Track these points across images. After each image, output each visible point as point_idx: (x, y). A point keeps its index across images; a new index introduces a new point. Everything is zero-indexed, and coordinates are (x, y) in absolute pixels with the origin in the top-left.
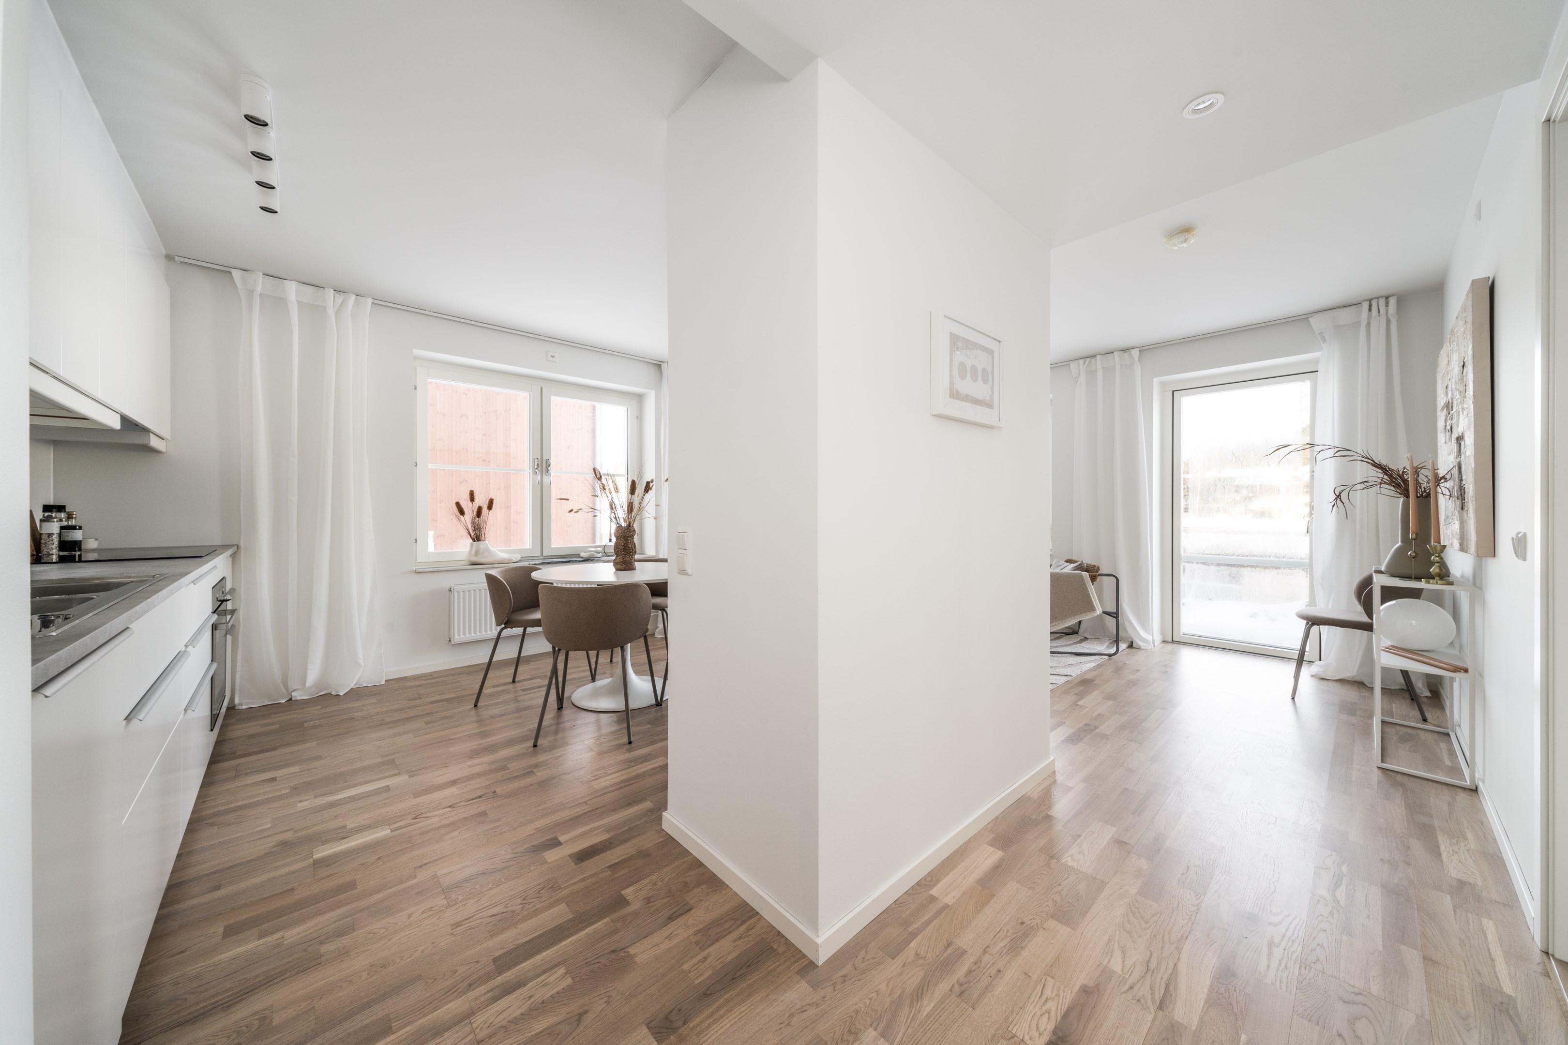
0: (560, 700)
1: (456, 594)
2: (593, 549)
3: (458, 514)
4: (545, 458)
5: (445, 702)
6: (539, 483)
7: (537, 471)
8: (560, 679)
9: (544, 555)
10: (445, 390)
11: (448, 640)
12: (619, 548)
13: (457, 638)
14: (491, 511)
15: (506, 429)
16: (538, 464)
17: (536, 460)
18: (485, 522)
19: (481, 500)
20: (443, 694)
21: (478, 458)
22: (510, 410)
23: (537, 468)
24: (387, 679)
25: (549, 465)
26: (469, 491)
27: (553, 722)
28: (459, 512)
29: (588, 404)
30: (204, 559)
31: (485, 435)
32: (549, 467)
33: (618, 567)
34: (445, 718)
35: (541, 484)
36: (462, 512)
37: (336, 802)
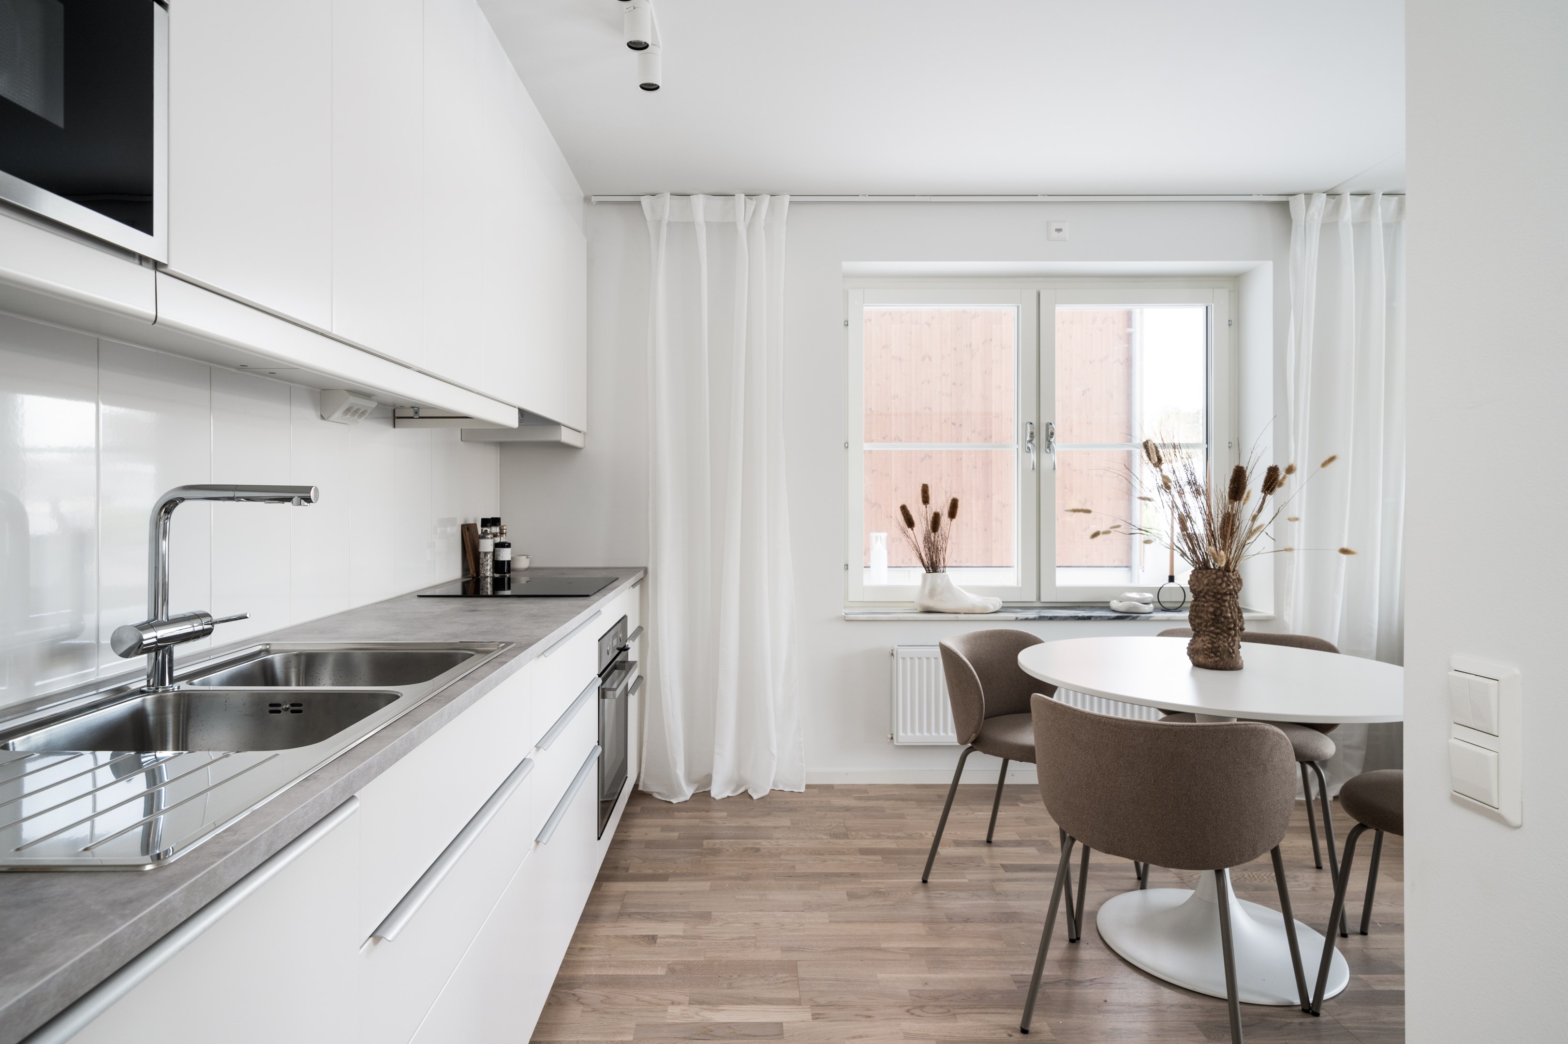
0: (1075, 920)
1: (900, 661)
2: (1134, 595)
3: (903, 524)
4: (1044, 421)
5: (879, 857)
6: (1033, 469)
7: (1030, 445)
8: (1075, 889)
9: (1042, 600)
10: (902, 322)
11: (890, 736)
12: (1201, 618)
13: (904, 736)
14: (954, 520)
15: (985, 372)
16: (1032, 433)
17: (1028, 425)
18: (945, 539)
19: (939, 503)
20: (878, 836)
21: (945, 421)
22: (991, 340)
23: (1030, 441)
24: (808, 783)
25: (1052, 434)
26: (921, 486)
27: (1060, 973)
28: (906, 522)
29: (1117, 310)
30: (592, 598)
31: (954, 384)
32: (1052, 437)
33: (1200, 660)
34: (878, 893)
35: (1038, 468)
36: (910, 523)
37: (711, 1028)
